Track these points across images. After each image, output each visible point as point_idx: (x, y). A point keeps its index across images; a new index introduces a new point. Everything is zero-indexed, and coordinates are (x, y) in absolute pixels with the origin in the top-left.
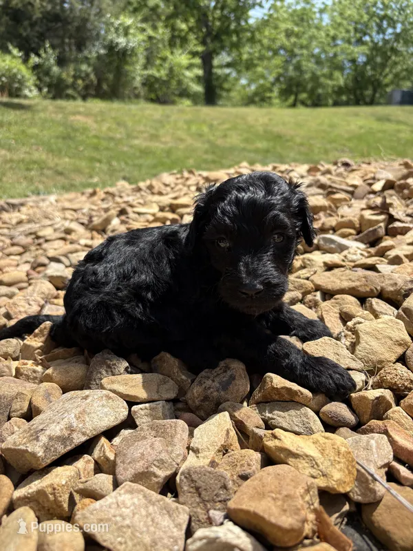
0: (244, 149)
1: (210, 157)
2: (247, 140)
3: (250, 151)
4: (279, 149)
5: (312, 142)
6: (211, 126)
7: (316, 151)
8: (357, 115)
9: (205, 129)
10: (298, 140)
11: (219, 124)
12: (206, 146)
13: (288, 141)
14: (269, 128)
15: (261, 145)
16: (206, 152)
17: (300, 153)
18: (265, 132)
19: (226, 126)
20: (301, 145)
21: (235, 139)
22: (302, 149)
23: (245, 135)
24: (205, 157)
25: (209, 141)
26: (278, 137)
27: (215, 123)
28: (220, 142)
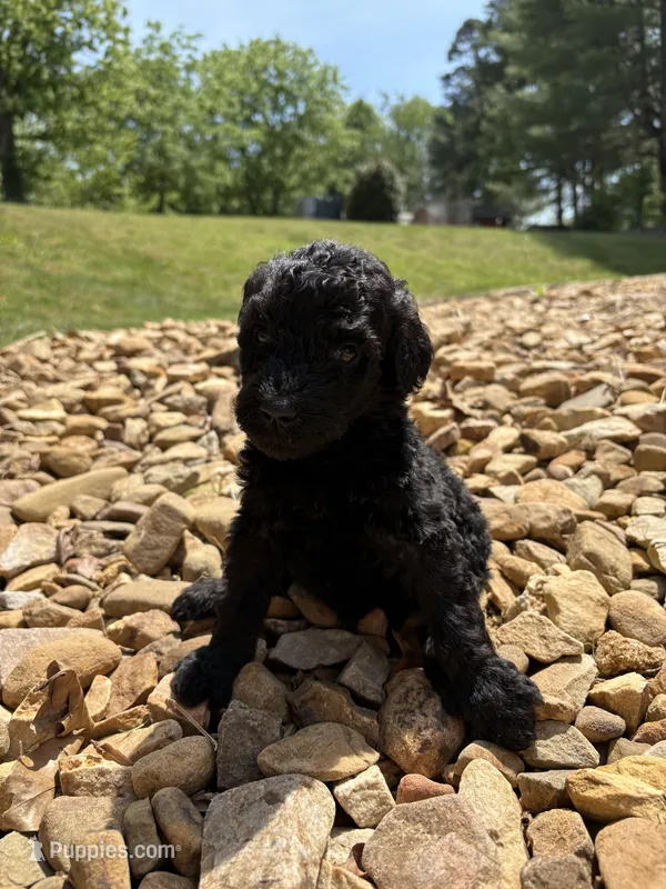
0: (94, 280)
1: (35, 293)
2: (95, 265)
3: (105, 284)
4: (151, 281)
5: (203, 269)
6: (29, 240)
7: (211, 284)
8: (261, 231)
9: (20, 245)
10: (181, 266)
11: (42, 236)
12: (26, 274)
13: (163, 268)
14: (132, 246)
15: (121, 273)
16: (27, 284)
17: (185, 287)
18: (125, 251)
19: (56, 241)
20: (186, 274)
21: (74, 264)
22: (190, 281)
23: (93, 257)
24: (28, 292)
25: (28, 266)
26: (148, 262)
27: (35, 234)
28: (48, 267)
